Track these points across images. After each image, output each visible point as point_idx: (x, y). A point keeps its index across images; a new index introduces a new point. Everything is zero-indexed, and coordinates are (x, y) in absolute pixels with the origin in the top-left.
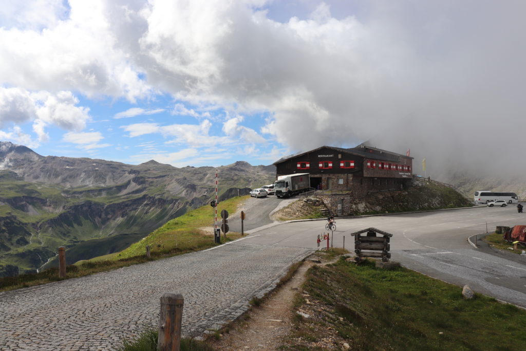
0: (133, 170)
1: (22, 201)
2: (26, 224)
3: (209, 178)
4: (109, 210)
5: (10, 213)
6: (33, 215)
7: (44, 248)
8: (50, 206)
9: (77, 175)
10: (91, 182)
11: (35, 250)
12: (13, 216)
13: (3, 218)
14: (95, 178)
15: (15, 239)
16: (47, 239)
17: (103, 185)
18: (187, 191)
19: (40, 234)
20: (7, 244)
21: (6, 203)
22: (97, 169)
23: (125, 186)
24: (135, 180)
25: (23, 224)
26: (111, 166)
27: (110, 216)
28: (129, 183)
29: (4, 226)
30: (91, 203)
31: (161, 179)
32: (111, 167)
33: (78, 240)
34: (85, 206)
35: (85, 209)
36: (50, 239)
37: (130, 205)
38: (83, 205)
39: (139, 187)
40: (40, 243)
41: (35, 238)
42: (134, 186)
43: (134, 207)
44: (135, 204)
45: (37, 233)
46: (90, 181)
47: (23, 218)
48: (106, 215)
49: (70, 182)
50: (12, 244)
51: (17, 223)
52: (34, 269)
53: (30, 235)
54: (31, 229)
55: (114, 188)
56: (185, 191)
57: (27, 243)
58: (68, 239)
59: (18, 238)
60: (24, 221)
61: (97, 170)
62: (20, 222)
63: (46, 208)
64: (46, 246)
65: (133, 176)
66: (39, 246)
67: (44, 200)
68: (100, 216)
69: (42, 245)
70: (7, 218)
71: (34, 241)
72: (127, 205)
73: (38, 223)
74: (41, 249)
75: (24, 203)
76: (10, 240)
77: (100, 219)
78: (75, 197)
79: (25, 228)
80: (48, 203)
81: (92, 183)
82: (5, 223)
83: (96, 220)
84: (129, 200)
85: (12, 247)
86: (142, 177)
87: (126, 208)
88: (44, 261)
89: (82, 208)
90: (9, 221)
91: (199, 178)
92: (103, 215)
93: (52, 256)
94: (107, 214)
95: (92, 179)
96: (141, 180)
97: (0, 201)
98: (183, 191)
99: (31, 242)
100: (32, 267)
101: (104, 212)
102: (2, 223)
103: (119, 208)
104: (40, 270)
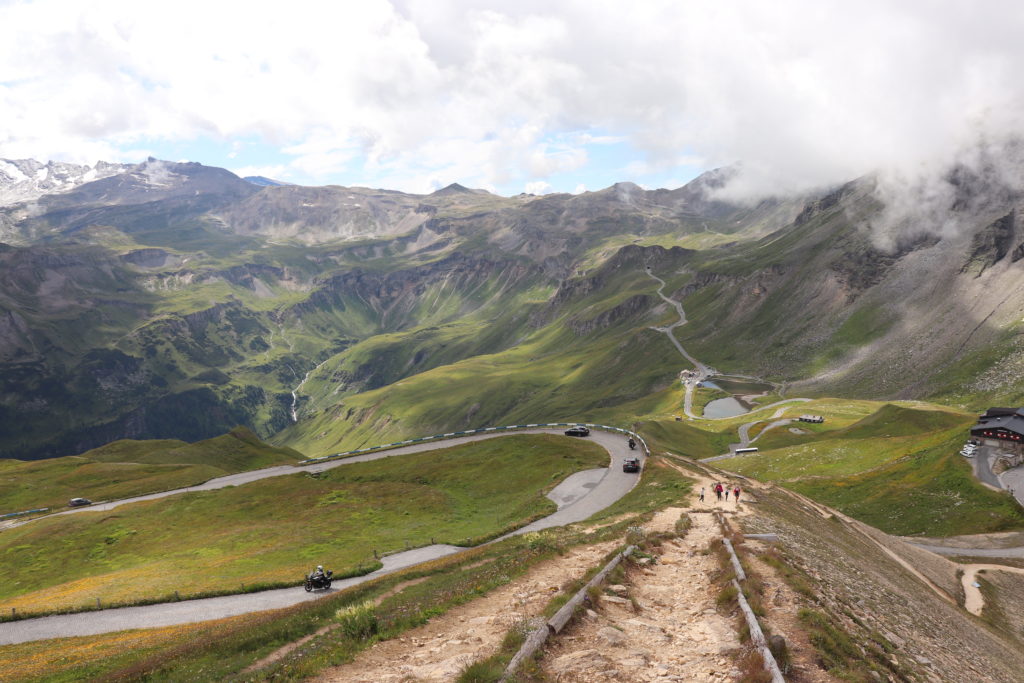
0: (424, 205)
1: (244, 273)
2: (258, 313)
3: (569, 216)
4: (392, 282)
5: (231, 296)
6: (262, 298)
7: (296, 355)
8: (290, 279)
9: (325, 218)
10: (351, 231)
11: (282, 358)
12: (237, 301)
13: (223, 304)
14: (356, 222)
15: (248, 340)
16: (297, 339)
17: (371, 236)
18: (531, 244)
19: (283, 331)
20: (237, 350)
21: (221, 278)
22: (357, 205)
23: (413, 236)
24: (433, 224)
25: (254, 314)
26: (383, 199)
27: (394, 294)
28: (419, 230)
29: (226, 318)
30: (359, 272)
31: (479, 219)
32: (384, 202)
33: (347, 339)
34: (352, 277)
35: (351, 282)
36: (302, 340)
37: (430, 272)
38: (348, 275)
39: (438, 238)
40: (287, 346)
41: (277, 338)
42: (430, 237)
43: (437, 275)
44: (438, 270)
45: (279, 329)
46: (347, 229)
47: (251, 302)
48: (389, 293)
49: (313, 233)
50: (245, 351)
51: (245, 313)
52: (287, 391)
53: (268, 332)
54: (266, 321)
55: (395, 242)
56: (527, 244)
57: (266, 347)
58: (330, 338)
59: (252, 339)
60: (255, 308)
61: (359, 208)
62: (250, 312)
63: (284, 283)
64: (298, 351)
65: (424, 217)
66: (286, 351)
67: (279, 270)
68: (378, 295)
69: (292, 350)
70: (229, 304)
71: (277, 344)
72: (423, 274)
73: (277, 310)
74: (292, 357)
75: (248, 276)
76: (240, 342)
77: (378, 300)
78: (330, 260)
79: (259, 321)
80: (286, 276)
81: (353, 233)
82: (227, 313)
83: (371, 301)
84: (427, 265)
85: (245, 355)
86: (443, 219)
87: (423, 277)
88: (299, 377)
89: (345, 281)
90: (232, 310)
91: (550, 218)
92: (383, 293)
93: (312, 369)
94: (390, 290)
95: (351, 225)
96: (442, 224)
97: (211, 274)
98: (524, 243)
99: (273, 346)
100: (284, 387)
101: (384, 287)
102: (223, 314)
103: (409, 278)
104: (297, 392)
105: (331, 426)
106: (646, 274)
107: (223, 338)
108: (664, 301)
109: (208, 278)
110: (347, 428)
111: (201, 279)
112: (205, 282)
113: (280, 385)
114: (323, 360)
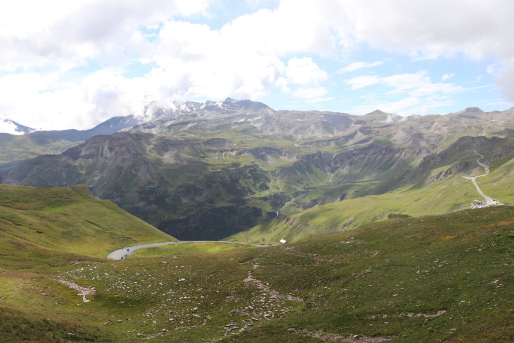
0: (360, 121)
1: (262, 151)
2: (266, 171)
3: (437, 126)
4: (338, 159)
5: (253, 162)
6: (271, 163)
7: (282, 193)
8: (285, 155)
9: (308, 127)
10: (320, 133)
11: (274, 194)
12: (256, 165)
13: (248, 166)
14: (323, 129)
15: (258, 185)
16: (284, 185)
17: (331, 136)
18: (414, 140)
19: (278, 181)
20: (253, 189)
21: (250, 153)
22: (325, 120)
23: (352, 136)
24: (362, 130)
25: (264, 172)
26: (338, 117)
27: (338, 165)
28: (355, 133)
29: (249, 173)
30: (321, 153)
31: (387, 128)
33: (311, 187)
34: (316, 156)
35: (316, 158)
36: (286, 186)
37: (358, 154)
38: (314, 154)
39: (365, 137)
40: (278, 188)
41: (274, 184)
42: (360, 136)
44: (362, 153)
45: (276, 180)
46: (319, 132)
47: (263, 166)
48: (335, 165)
49: (301, 134)
50: (256, 189)
51: (259, 171)
52: (274, 211)
53: (270, 181)
54: (270, 176)
55: (342, 138)
56: (412, 140)
57: (267, 188)
58: (302, 186)
59: (261, 184)
60: (265, 169)
61: (325, 122)
62: (262, 170)
63: (282, 158)
64: (283, 191)
65: (359, 126)
66: (278, 191)
67: (280, 150)
68: (330, 165)
69: (280, 190)
70: (251, 166)
71: (273, 187)
72: (354, 154)
73: (276, 170)
74: (279, 194)
75: (264, 153)
76: (254, 185)
77: (329, 168)
78: (306, 147)
79: (266, 175)
80: (284, 154)
81: (321, 134)
82: (250, 170)
83: (326, 169)
84: (356, 150)
85: (256, 191)
86: (368, 127)
87: (354, 157)
88: (282, 204)
89: (313, 157)
90: (252, 168)
91: (427, 127)
92: (332, 164)
93: (289, 201)
94: (336, 163)
95: (321, 130)
96: (367, 130)
97: (245, 151)
98: (410, 140)
99: (271, 188)
100: (273, 209)
101: (333, 161)
102: (248, 170)
103: (346, 157)
104: (279, 212)
105: (277, 227)
106: (473, 152)
107: (246, 182)
108: (480, 165)
109: (244, 153)
110: (284, 228)
111: (240, 153)
112: (242, 155)
113: (271, 208)
114: (295, 197)
